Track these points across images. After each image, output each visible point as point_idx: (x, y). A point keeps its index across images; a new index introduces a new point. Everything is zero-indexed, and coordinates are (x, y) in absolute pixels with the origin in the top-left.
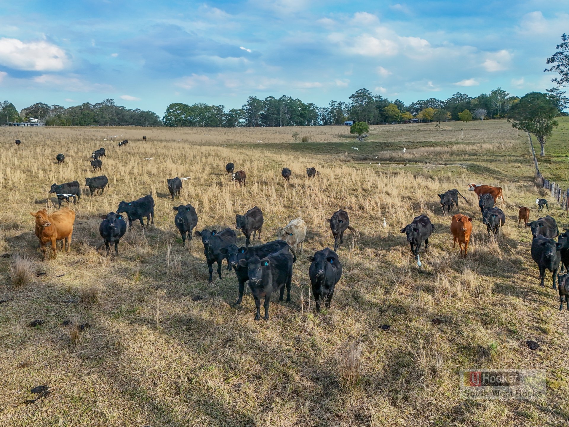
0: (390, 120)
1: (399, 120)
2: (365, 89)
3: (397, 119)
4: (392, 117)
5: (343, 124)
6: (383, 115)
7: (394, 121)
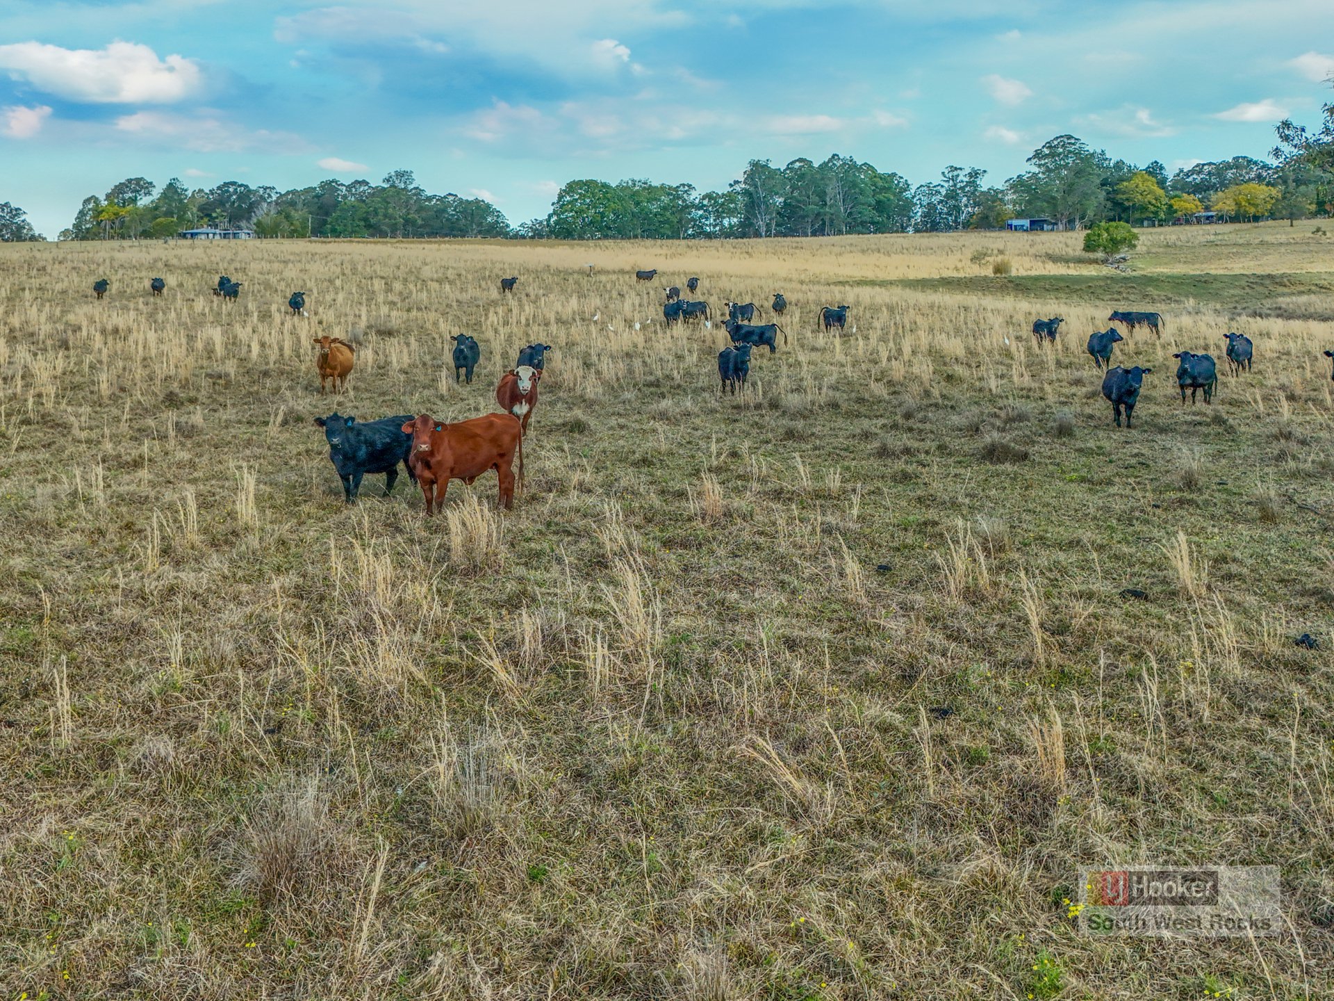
0: (1137, 215)
1: (1162, 216)
2: (1070, 137)
3: (1156, 213)
4: (1143, 209)
5: (1002, 228)
6: (1117, 204)
7: (1148, 219)
